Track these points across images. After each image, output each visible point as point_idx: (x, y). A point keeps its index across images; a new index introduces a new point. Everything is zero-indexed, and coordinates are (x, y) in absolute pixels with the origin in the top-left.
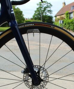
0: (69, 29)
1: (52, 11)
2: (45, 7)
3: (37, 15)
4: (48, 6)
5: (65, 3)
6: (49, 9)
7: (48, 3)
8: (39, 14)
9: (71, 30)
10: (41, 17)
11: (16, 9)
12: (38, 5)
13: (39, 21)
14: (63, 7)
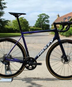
0: (63, 35)
1: (49, 21)
2: (44, 18)
3: (38, 24)
4: (46, 17)
5: (59, 15)
6: (47, 20)
7: (46, 15)
8: (40, 23)
9: (65, 36)
10: (41, 25)
11: (24, 20)
12: (39, 16)
13: (40, 28)
14: (58, 18)
